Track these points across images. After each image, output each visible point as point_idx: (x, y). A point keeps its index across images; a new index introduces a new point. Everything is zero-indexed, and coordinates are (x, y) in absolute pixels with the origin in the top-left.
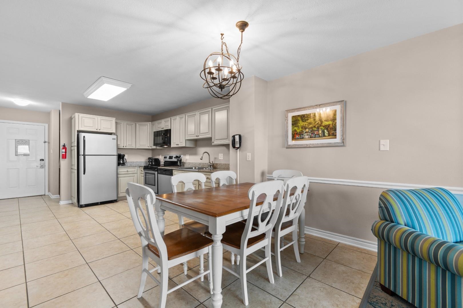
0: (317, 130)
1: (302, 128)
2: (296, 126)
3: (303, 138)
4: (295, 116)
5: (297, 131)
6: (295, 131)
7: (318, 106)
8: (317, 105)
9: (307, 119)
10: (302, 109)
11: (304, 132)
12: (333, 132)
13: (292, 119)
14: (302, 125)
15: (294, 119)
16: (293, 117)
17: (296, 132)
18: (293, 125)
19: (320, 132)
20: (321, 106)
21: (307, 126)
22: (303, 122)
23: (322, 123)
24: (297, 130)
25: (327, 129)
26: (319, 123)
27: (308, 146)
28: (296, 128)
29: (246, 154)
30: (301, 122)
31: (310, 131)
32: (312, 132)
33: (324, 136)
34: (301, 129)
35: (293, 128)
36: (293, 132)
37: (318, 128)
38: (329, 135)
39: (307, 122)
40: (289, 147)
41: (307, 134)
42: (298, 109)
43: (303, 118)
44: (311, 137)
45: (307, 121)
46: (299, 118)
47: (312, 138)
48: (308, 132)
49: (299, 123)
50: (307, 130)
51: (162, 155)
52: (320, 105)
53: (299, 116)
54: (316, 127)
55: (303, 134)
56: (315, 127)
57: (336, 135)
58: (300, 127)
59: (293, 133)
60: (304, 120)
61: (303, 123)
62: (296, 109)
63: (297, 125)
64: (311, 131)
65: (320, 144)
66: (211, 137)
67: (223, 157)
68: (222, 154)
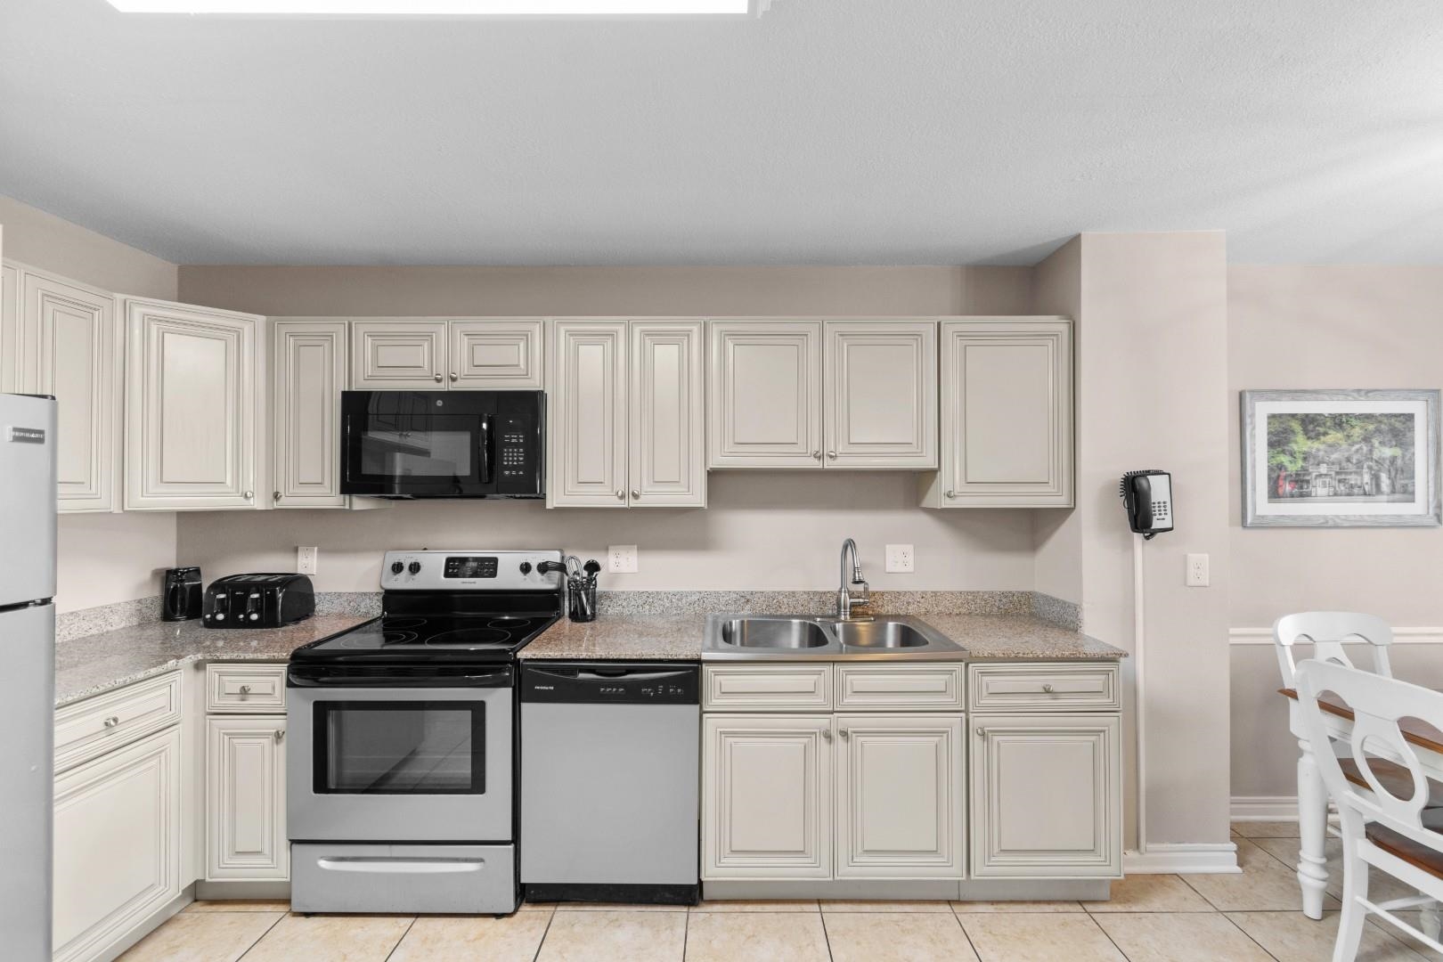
0: (1356, 473)
1: (1305, 459)
2: (1283, 452)
3: (1309, 495)
4: (1281, 416)
5: (1286, 469)
6: (1281, 467)
7: (1363, 393)
8: (1359, 391)
9: (1321, 430)
10: (1308, 396)
11: (1314, 474)
12: (1406, 482)
13: (1269, 423)
14: (1305, 449)
15: (1277, 425)
16: (1272, 417)
17: (1283, 474)
18: (1271, 445)
19: (1367, 478)
20: (1369, 395)
21: (1321, 453)
22: (1308, 438)
23: (1371, 451)
24: (1287, 464)
25: (1388, 471)
26: (1361, 448)
27: (1331, 523)
28: (1285, 459)
29: (1185, 557)
30: (1300, 438)
31: (1333, 473)
32: (1338, 477)
33: (1379, 490)
34: (1300, 463)
35: (1271, 458)
36: (1271, 469)
37: (1359, 464)
38: (1393, 492)
39: (1324, 443)
40: (1264, 525)
41: (1324, 483)
42: (1296, 391)
43: (1311, 427)
44: (1335, 494)
45: (1322, 438)
46: (1296, 426)
47: (1341, 495)
48: (1326, 475)
49: (1296, 442)
50: (1323, 469)
51: (319, 551)
52: (1368, 392)
53: (1293, 416)
54: (1354, 461)
55: (1308, 482)
56: (1348, 460)
57: (1413, 493)
58: (1297, 455)
59: (1274, 475)
60: (1313, 434)
61: (1309, 443)
62: (1289, 391)
63: (1286, 448)
64: (1337, 473)
65: (1366, 518)
66: (936, 466)
67: (910, 558)
68: (909, 548)
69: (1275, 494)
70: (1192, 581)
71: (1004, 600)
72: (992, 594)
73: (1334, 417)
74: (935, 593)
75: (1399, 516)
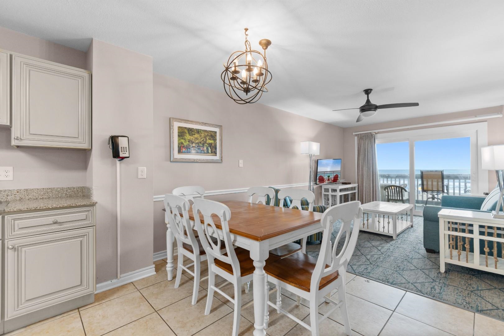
0: (202, 147)
1: (189, 141)
2: (183, 139)
3: (190, 152)
4: (182, 127)
5: (183, 144)
6: (182, 143)
8: (203, 123)
9: (193, 133)
10: (189, 122)
11: (191, 146)
12: (215, 150)
13: (178, 129)
14: (189, 138)
15: (181, 130)
16: (179, 127)
17: (182, 145)
18: (179, 136)
19: (205, 148)
20: (206, 124)
21: (193, 140)
22: (190, 135)
23: (206, 141)
24: (183, 142)
25: (210, 147)
26: (204, 140)
27: (196, 161)
28: (183, 141)
29: (137, 169)
30: (187, 135)
31: (196, 146)
32: (198, 148)
33: (208, 153)
34: (187, 143)
35: (179, 140)
36: (179, 144)
37: (203, 144)
38: (212, 153)
39: (194, 137)
40: (176, 161)
41: (194, 149)
42: (186, 120)
43: (190, 132)
44: (197, 153)
45: (193, 136)
46: (186, 131)
47: (198, 153)
48: (194, 147)
49: (186, 136)
50: (194, 145)
52: (205, 124)
53: (186, 128)
54: (202, 143)
55: (190, 148)
56: (200, 143)
57: (216, 153)
58: (187, 140)
59: (180, 146)
60: (190, 134)
61: (190, 137)
62: (184, 120)
63: (183, 137)
64: (197, 146)
65: (205, 160)
66: (9, 124)
67: (11, 174)
68: (10, 169)
69: (180, 152)
70: (140, 177)
71: (69, 191)
72: (62, 189)
73: (197, 130)
74: (27, 190)
75: (213, 160)
